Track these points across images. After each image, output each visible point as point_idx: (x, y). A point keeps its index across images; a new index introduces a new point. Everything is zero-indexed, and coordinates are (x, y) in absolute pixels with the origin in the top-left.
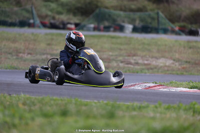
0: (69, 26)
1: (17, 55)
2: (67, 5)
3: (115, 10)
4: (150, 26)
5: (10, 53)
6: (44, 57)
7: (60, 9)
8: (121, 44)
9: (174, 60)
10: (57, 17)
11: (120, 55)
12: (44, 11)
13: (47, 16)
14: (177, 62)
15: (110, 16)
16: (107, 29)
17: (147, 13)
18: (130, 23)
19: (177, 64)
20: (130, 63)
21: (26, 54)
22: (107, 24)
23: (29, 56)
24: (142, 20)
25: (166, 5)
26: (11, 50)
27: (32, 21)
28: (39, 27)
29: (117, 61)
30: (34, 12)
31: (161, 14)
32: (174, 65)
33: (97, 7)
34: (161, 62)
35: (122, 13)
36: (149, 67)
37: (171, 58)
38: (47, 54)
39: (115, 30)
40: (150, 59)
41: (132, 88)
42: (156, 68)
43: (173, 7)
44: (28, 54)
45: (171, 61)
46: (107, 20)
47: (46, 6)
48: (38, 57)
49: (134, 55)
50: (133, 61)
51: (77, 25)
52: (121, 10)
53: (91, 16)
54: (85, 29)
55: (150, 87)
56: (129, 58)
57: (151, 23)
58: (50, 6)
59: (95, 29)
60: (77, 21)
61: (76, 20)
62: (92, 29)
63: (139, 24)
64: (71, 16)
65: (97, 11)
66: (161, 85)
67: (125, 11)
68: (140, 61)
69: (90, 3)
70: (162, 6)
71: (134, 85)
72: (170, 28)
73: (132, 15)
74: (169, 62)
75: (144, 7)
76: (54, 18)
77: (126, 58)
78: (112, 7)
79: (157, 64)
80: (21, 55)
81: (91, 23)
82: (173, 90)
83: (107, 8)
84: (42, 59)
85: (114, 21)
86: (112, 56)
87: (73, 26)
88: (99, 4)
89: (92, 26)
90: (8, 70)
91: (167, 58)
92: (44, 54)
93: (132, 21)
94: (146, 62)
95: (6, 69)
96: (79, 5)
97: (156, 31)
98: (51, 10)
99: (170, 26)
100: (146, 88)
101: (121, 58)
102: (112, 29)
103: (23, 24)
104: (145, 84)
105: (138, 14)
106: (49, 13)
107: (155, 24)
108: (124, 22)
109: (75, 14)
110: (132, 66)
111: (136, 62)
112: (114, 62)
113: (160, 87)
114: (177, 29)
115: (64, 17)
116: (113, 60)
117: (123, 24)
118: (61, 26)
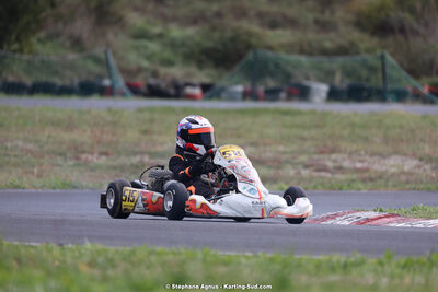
0: (189, 90)
1: (77, 158)
2: (183, 44)
3: (288, 52)
4: (367, 85)
5: (61, 154)
6: (136, 159)
7: (168, 54)
8: (304, 127)
9: (421, 159)
10: (163, 71)
11: (303, 152)
12: (134, 59)
13: (140, 70)
14: (427, 163)
15: (277, 65)
16: (272, 94)
17: (359, 58)
18: (321, 80)
19: (427, 167)
20: (325, 169)
21: (96, 155)
22: (271, 83)
23: (104, 158)
24: (347, 73)
25: (400, 38)
26: (64, 147)
27: (107, 82)
28: (123, 95)
29: (295, 165)
30: (113, 62)
31: (389, 58)
32: (421, 171)
33: (249, 47)
34: (392, 164)
35: (303, 59)
36: (366, 175)
37: (414, 156)
38: (142, 153)
39: (290, 97)
40: (368, 158)
41: (330, 222)
42: (380, 177)
43: (416, 44)
44: (101, 154)
45: (415, 162)
46: (272, 75)
47: (137, 48)
48: (123, 160)
49: (333, 151)
50: (330, 164)
51: (206, 88)
52: (302, 52)
53: (237, 68)
54: (224, 95)
55: (368, 220)
56: (322, 156)
57: (368, 80)
58: (146, 48)
59: (246, 95)
60: (207, 80)
61: (203, 77)
62: (239, 96)
63: (342, 81)
64: (193, 69)
65: (250, 56)
66: (393, 215)
67: (310, 54)
68: (346, 164)
69: (233, 40)
70: (390, 40)
71: (334, 217)
72: (409, 89)
73: (325, 62)
74: (410, 164)
75: (352, 44)
76: (155, 74)
77: (316, 157)
78: (282, 46)
79: (384, 168)
80: (84, 156)
81: (237, 83)
82: (420, 224)
83: (270, 48)
84: (132, 165)
85: (288, 76)
86: (285, 153)
87: (197, 91)
88: (254, 41)
89: (239, 89)
90: (58, 191)
91: (406, 155)
92: (135, 154)
93: (326, 76)
94: (359, 165)
95: (54, 188)
96: (209, 44)
97: (379, 95)
98: (149, 58)
99: (409, 83)
100: (359, 223)
101: (304, 158)
102: (283, 95)
103: (88, 89)
104: (358, 214)
105: (340, 61)
106: (145, 64)
107: (376, 82)
108: (307, 78)
109: (200, 65)
110: (329, 175)
111: (337, 165)
112: (289, 166)
113: (391, 219)
114: (425, 90)
115: (177, 72)
116: (288, 162)
117: (306, 83)
118: (172, 91)
